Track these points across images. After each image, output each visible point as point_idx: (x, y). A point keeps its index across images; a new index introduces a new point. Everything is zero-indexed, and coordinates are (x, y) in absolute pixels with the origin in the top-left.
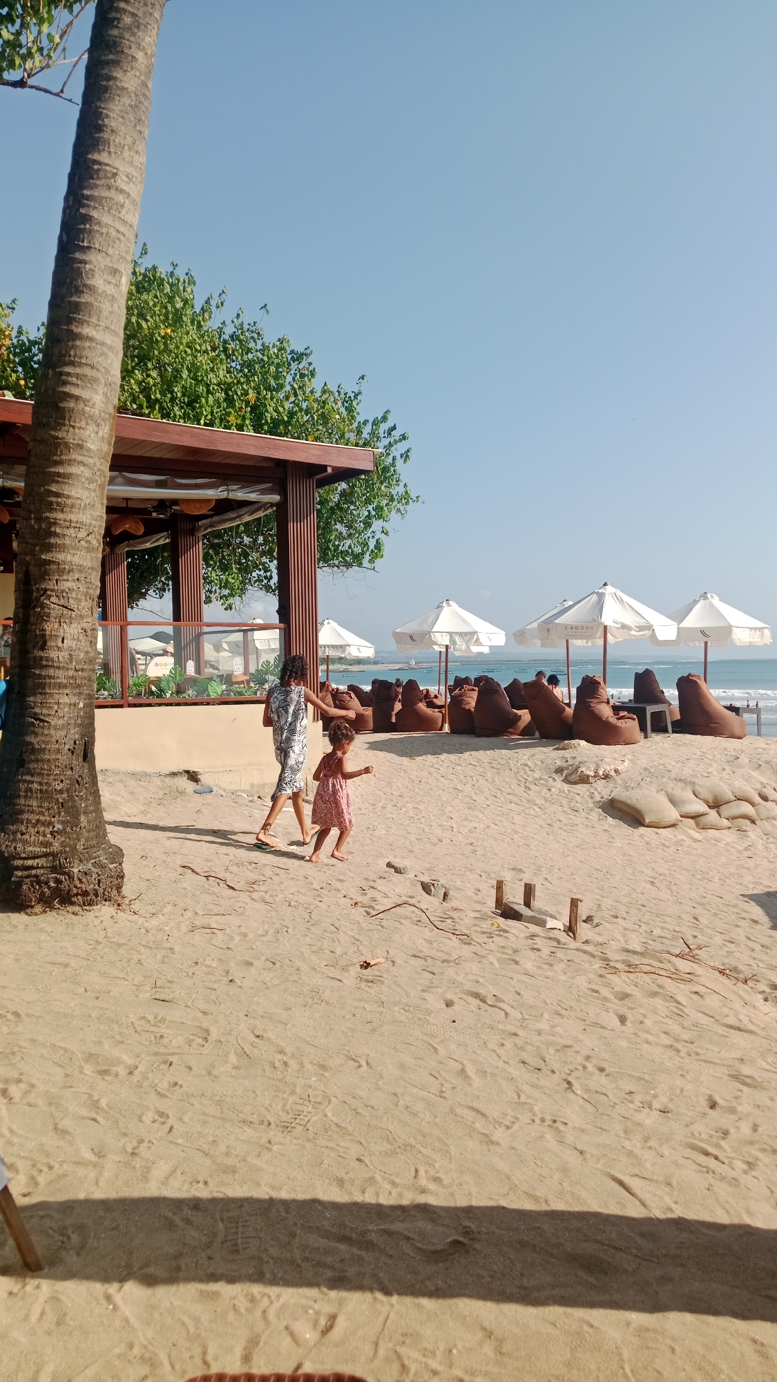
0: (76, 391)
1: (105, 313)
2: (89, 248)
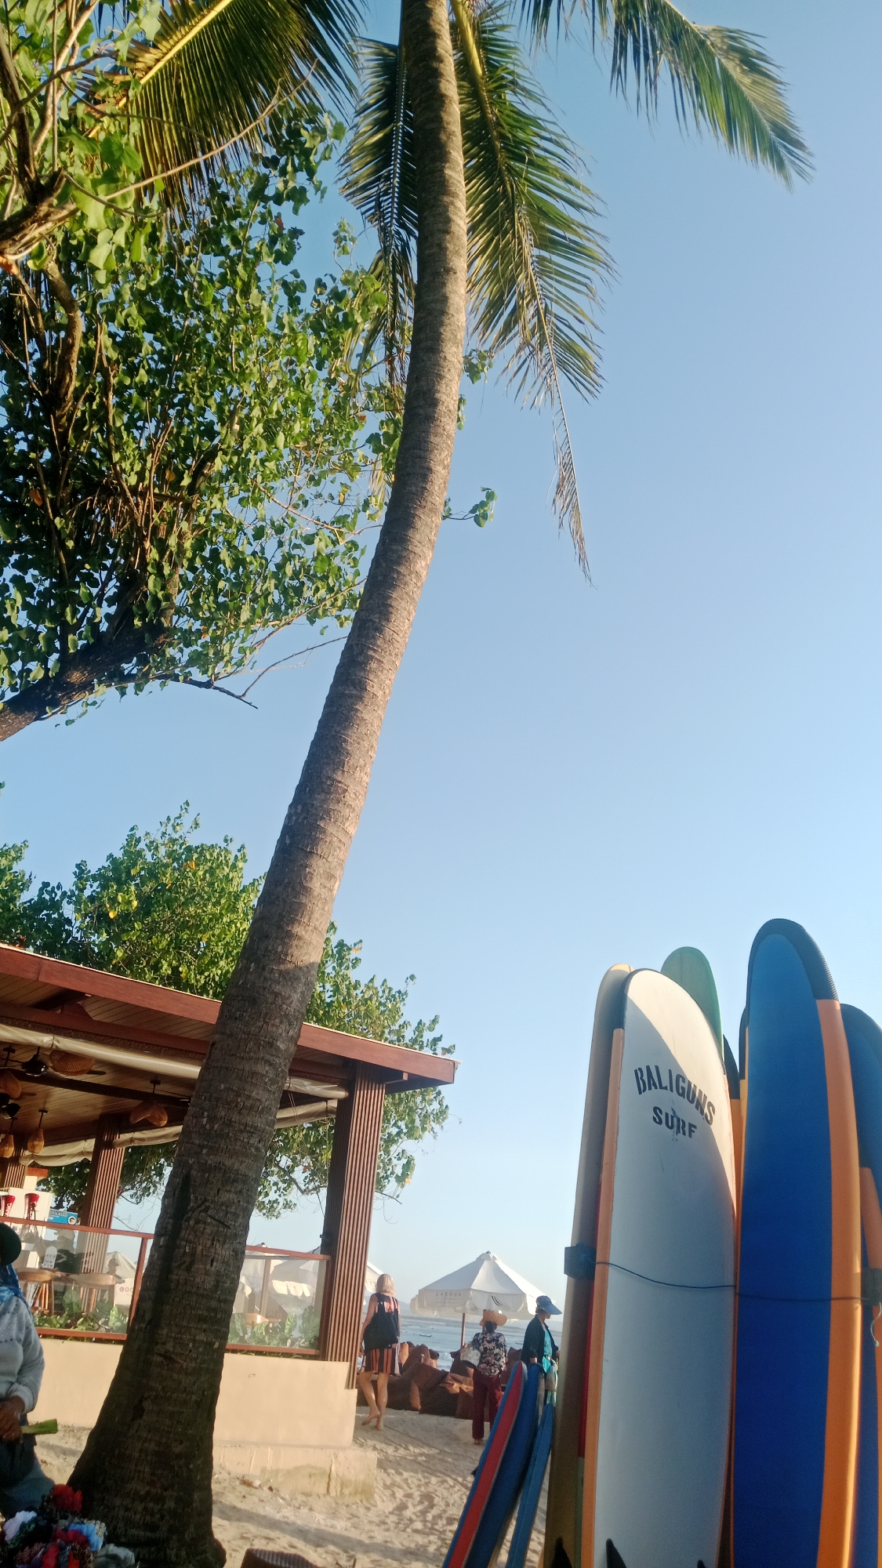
0: (277, 988)
1: (316, 915)
2: (311, 853)
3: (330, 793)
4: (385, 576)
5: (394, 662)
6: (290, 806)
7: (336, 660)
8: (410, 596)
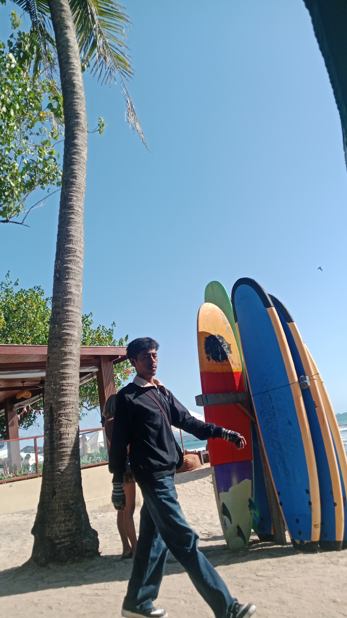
2: (68, 278)
3: (70, 253)
4: (71, 161)
5: (82, 196)
6: (55, 262)
7: (59, 200)
8: (82, 168)
